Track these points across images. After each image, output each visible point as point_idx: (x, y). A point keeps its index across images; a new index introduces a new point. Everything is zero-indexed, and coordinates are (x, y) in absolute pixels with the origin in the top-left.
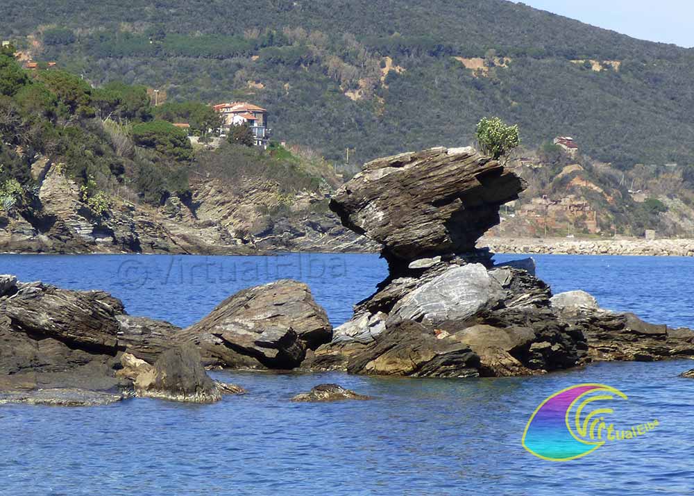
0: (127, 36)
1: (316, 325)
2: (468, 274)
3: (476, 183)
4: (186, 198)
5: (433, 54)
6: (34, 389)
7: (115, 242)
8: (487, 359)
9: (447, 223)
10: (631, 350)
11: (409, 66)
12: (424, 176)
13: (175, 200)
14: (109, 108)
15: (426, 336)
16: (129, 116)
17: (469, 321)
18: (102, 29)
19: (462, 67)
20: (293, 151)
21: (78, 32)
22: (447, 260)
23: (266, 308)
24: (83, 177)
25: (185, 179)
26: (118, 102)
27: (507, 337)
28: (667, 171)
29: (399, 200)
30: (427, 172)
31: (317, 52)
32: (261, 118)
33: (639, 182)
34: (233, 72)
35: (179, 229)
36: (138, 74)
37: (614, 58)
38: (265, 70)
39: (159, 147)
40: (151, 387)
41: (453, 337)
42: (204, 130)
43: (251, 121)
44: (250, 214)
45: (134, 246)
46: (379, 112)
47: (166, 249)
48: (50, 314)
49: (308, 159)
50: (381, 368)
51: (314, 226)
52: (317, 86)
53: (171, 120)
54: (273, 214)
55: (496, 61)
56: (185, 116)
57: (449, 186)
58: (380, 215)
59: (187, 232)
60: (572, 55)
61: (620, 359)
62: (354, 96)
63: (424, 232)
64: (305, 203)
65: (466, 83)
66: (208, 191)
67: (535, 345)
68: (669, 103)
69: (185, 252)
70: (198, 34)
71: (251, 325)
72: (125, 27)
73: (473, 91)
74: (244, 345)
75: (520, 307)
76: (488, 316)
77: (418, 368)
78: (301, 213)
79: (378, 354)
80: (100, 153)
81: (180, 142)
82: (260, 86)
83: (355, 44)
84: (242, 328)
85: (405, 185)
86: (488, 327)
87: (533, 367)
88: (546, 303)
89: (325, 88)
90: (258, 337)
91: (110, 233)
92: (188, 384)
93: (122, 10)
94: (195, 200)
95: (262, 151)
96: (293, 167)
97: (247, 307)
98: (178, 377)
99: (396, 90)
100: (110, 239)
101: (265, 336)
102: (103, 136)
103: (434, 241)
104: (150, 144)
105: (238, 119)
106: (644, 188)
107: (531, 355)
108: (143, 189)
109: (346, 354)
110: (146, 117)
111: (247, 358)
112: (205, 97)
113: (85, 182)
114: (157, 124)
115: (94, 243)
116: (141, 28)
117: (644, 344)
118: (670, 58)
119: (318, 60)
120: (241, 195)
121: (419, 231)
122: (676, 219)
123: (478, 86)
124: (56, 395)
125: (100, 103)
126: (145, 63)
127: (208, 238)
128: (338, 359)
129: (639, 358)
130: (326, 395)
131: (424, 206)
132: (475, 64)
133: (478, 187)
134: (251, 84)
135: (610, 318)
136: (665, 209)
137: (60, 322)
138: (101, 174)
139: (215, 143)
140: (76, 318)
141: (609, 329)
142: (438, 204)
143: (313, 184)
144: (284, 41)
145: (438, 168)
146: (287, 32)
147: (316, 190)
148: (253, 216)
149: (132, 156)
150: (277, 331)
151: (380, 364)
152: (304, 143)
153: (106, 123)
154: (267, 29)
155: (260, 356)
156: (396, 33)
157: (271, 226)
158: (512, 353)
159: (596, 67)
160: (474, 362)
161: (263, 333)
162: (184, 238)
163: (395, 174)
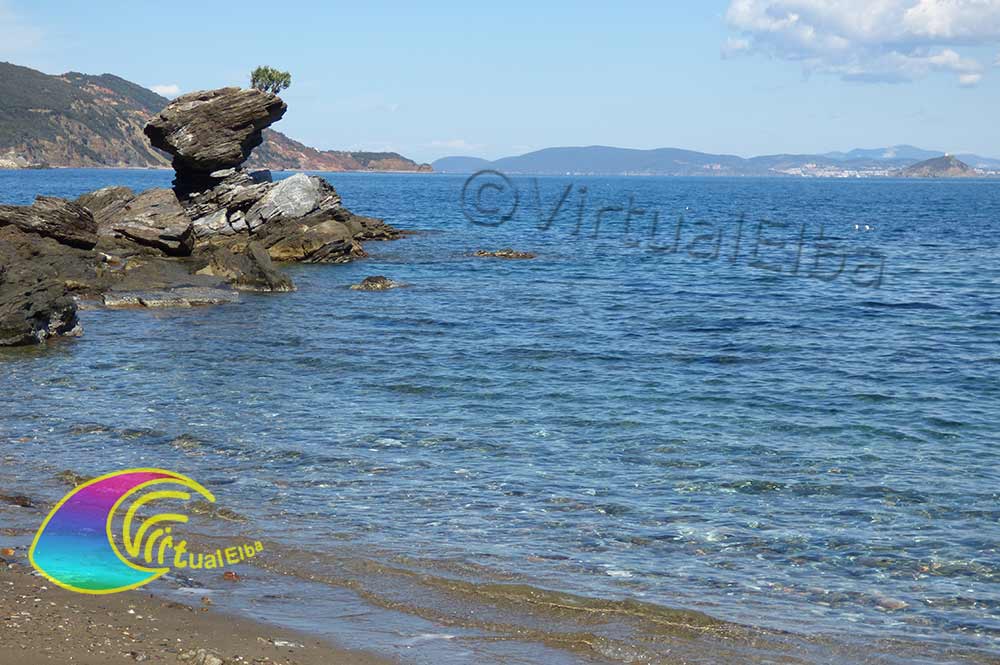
3: (266, 113)
12: (227, 107)
23: (145, 209)
29: (205, 126)
30: (229, 104)
48: (42, 217)
57: (245, 116)
58: (190, 136)
63: (225, 150)
74: (149, 239)
77: (309, 255)
79: (271, 244)
84: (143, 225)
85: (210, 114)
86: (334, 222)
97: (128, 208)
101: (169, 231)
103: (232, 156)
121: (222, 149)
131: (225, 131)
133: (266, 116)
137: (53, 224)
140: (67, 220)
142: (236, 129)
145: (237, 101)
150: (179, 227)
155: (164, 247)
161: (167, 229)
163: (203, 106)
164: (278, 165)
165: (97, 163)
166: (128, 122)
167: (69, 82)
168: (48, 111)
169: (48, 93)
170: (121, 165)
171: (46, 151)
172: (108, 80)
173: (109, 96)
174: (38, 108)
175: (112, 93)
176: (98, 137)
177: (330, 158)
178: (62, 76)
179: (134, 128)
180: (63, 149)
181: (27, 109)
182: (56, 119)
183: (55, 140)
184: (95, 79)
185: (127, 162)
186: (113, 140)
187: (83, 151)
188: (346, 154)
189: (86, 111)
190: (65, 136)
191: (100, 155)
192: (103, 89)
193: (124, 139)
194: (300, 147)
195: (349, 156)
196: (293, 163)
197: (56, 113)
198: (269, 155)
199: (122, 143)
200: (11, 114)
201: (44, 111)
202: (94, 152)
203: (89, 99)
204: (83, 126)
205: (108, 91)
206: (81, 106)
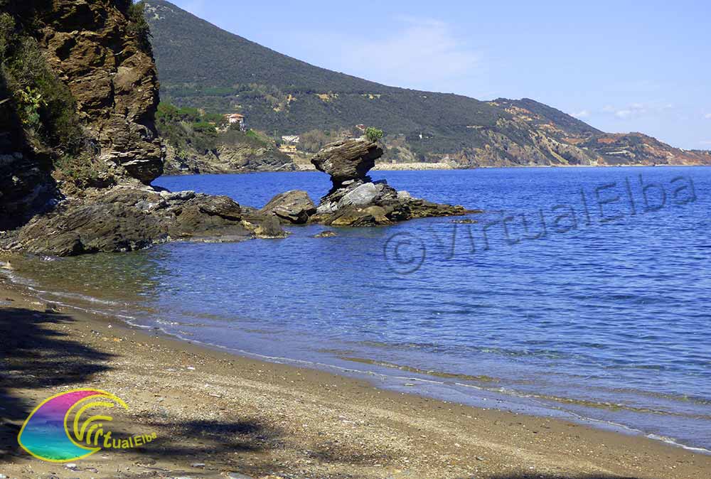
0: (187, 88)
1: (310, 207)
2: (367, 187)
3: (367, 152)
4: (214, 152)
5: (307, 93)
6: (220, 236)
7: (189, 170)
8: (378, 219)
9: (356, 167)
10: (425, 213)
11: (298, 98)
12: (347, 150)
13: (210, 152)
14: (184, 117)
15: (354, 210)
16: (191, 120)
17: (369, 204)
18: (177, 86)
19: (319, 98)
20: (255, 132)
21: (167, 87)
22: (356, 181)
23: (291, 201)
24: (176, 145)
25: (214, 144)
26: (187, 115)
27: (383, 210)
28: (399, 137)
29: (338, 159)
30: (348, 148)
31: (262, 93)
32: (242, 119)
33: (389, 141)
34: (229, 102)
35: (214, 164)
36: (192, 103)
37: (378, 93)
38: (241, 101)
39: (204, 132)
40: (261, 234)
41: (364, 211)
42: (221, 125)
43: (239, 121)
44: (239, 157)
45: (197, 171)
46: (287, 116)
47: (209, 172)
48: (215, 206)
49: (261, 135)
50: (338, 223)
51: (265, 161)
52: (263, 107)
53: (208, 121)
54: (249, 157)
55: (332, 95)
56: (213, 120)
57: (357, 153)
58: (331, 164)
59: (217, 165)
60: (362, 93)
61: (422, 216)
62: (277, 110)
64: (261, 153)
65: (320, 104)
66: (223, 148)
67: (393, 213)
68: (400, 111)
69: (217, 173)
70: (215, 87)
71: (287, 208)
72: (186, 85)
73: (324, 107)
74: (285, 216)
75: (386, 198)
76: (376, 202)
77: (352, 223)
78: (260, 157)
79: (337, 218)
80: (181, 135)
81: (212, 130)
82: (240, 106)
83: (277, 90)
84: (284, 209)
85: (340, 153)
86: (376, 207)
87: (393, 221)
88: (396, 196)
89: (265, 107)
90: (290, 213)
91: (187, 166)
92: (276, 232)
93: (185, 78)
94: (218, 152)
95: (243, 132)
96: (256, 139)
97: (284, 201)
98: (271, 230)
99: (293, 107)
100: (187, 169)
101: (293, 212)
102: (182, 128)
103: (352, 174)
104: (200, 131)
105: (234, 120)
106: (391, 144)
107: (392, 217)
108: (198, 148)
109: (323, 218)
110: (198, 120)
111: (286, 221)
112: (219, 112)
113: (177, 147)
114: (203, 123)
115: (181, 171)
116: (193, 85)
117: (429, 211)
118: (400, 93)
119: (263, 96)
120: (236, 150)
121: (346, 170)
122: (403, 155)
123: (326, 105)
124: (228, 238)
125: (180, 115)
126: (194, 99)
127: (226, 167)
128: (320, 220)
129: (428, 216)
130: (327, 235)
131: (348, 161)
132: (324, 97)
134: (236, 106)
135: (417, 201)
136: (399, 152)
137: (219, 209)
138: (183, 143)
139: (225, 130)
140: (225, 207)
141: (417, 205)
142: (353, 160)
143: (264, 145)
144: (249, 89)
145: (352, 146)
146: (250, 85)
147: (265, 147)
148: (241, 158)
149: (193, 136)
150: (298, 210)
151: (338, 222)
152: (259, 129)
153: (182, 123)
154: (242, 85)
155: (291, 220)
156: (293, 85)
157: (248, 161)
158: (386, 216)
159: (371, 97)
160: (373, 220)
162: (216, 167)
163: (336, 149)
164: (650, 161)
165: (514, 163)
166: (537, 133)
167: (498, 105)
168: (480, 127)
169: (481, 115)
170: (532, 164)
171: (478, 155)
172: (526, 103)
173: (525, 114)
174: (474, 125)
175: (528, 112)
176: (515, 144)
177: (691, 156)
178: (493, 101)
179: (541, 138)
180: (490, 154)
181: (465, 126)
182: (486, 132)
183: (484, 147)
184: (517, 103)
185: (536, 163)
186: (525, 146)
187: (504, 155)
188: (705, 152)
189: (507, 126)
190: (491, 145)
191: (516, 157)
192: (522, 109)
193: (534, 145)
194: (668, 148)
195: (707, 153)
196: (663, 160)
197: (486, 128)
198: (644, 155)
199: (533, 148)
200: (454, 130)
201: (477, 127)
202: (512, 155)
203: (509, 117)
204: (505, 137)
205: (525, 111)
206: (504, 122)
